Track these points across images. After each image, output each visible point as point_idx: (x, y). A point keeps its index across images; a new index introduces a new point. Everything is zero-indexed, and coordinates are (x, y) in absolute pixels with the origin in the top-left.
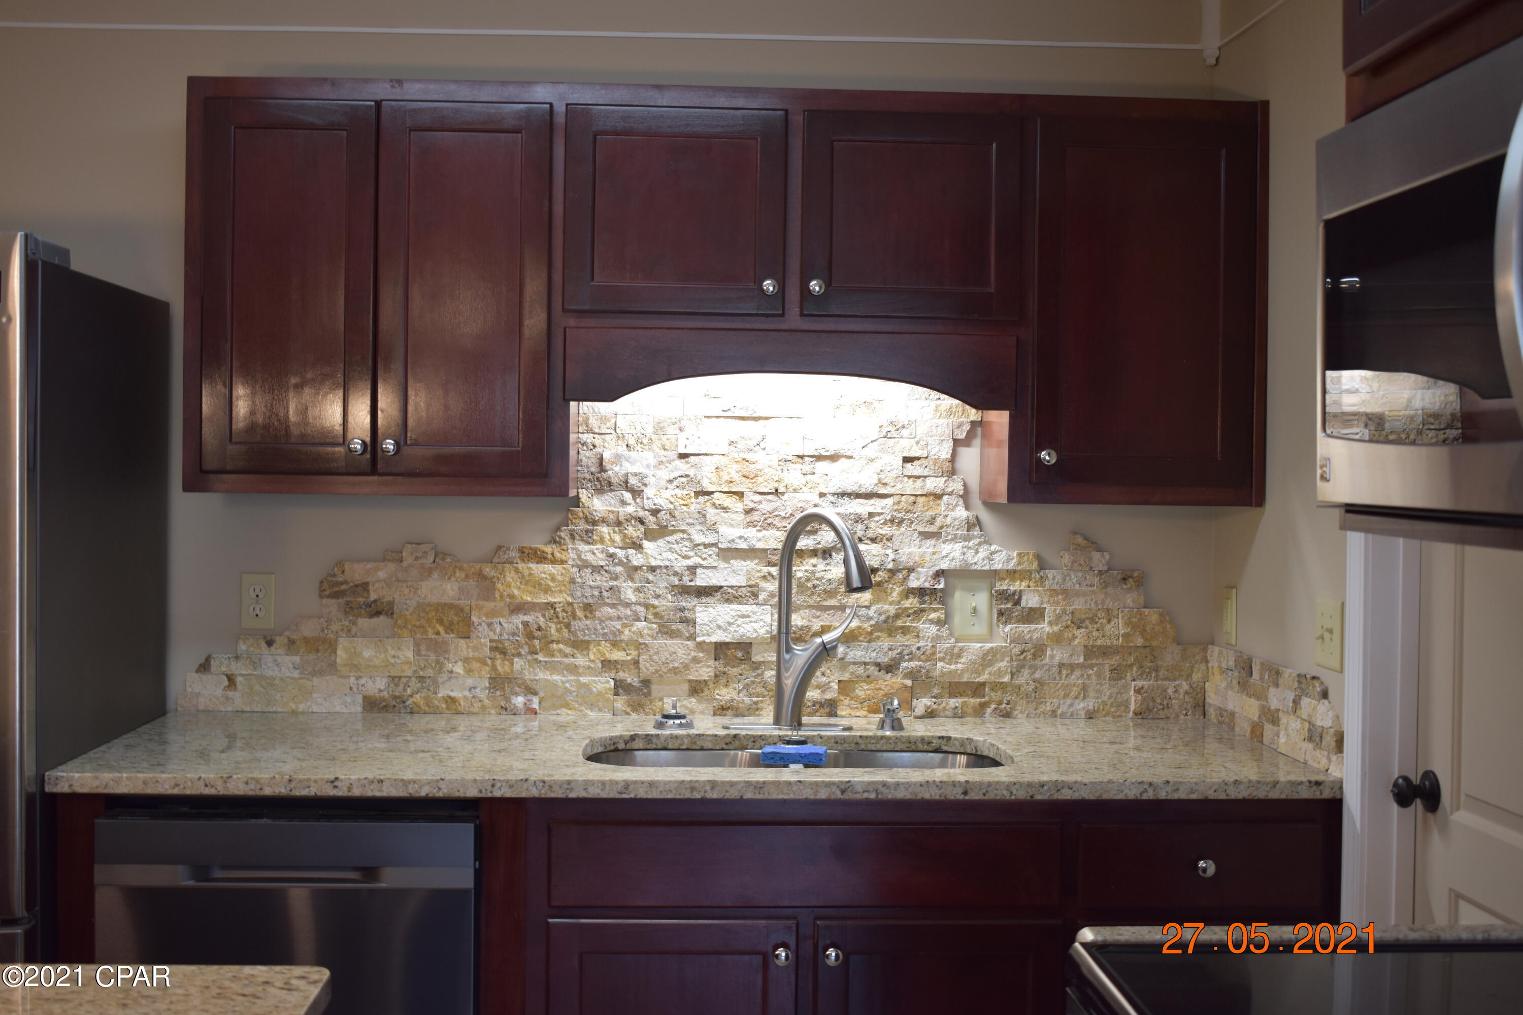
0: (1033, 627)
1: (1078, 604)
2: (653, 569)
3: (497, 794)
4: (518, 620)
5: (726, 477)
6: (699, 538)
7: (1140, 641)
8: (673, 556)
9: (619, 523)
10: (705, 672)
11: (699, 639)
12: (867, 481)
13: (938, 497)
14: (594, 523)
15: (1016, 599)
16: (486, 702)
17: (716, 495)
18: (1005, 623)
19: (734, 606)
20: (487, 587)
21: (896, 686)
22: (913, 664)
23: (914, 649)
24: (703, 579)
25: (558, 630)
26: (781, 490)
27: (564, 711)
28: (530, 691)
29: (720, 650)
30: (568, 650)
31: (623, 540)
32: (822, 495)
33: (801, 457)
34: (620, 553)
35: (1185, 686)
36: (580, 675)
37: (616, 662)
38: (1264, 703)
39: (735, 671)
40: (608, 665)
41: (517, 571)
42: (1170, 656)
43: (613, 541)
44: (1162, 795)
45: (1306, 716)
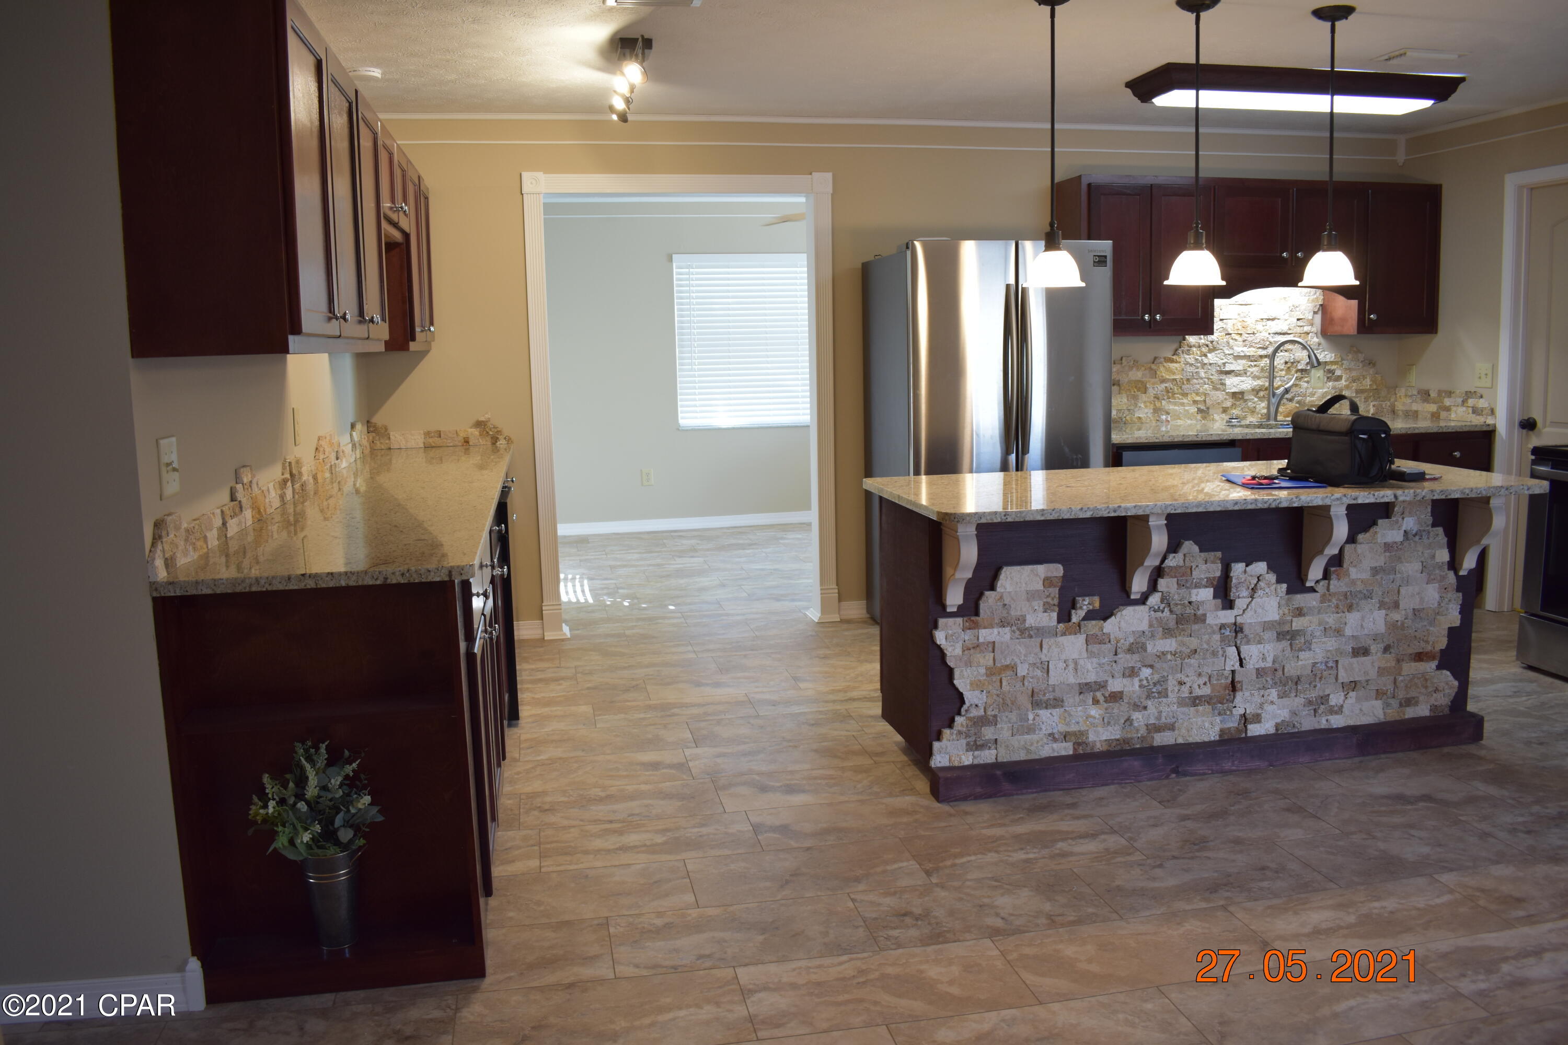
0: (1339, 383)
1: (1354, 374)
2: (1210, 364)
3: (1248, 438)
4: (1163, 385)
5: (1236, 328)
6: (1227, 352)
7: (1375, 387)
8: (1218, 359)
9: (1199, 347)
10: (1228, 404)
11: (1227, 391)
12: (1285, 328)
13: (1308, 334)
14: (1191, 347)
15: (1332, 372)
16: (1152, 418)
17: (1233, 335)
18: (1329, 382)
19: (1239, 378)
20: (1154, 374)
21: (1293, 407)
22: (1299, 398)
23: (1299, 392)
24: (1228, 368)
25: (1177, 389)
26: (1256, 332)
27: (1179, 421)
28: (1168, 413)
29: (1234, 395)
30: (1180, 397)
31: (1201, 353)
32: (1269, 334)
33: (1262, 319)
34: (1200, 358)
35: (1389, 404)
36: (1184, 406)
37: (1197, 401)
38: (1441, 404)
39: (1238, 403)
40: (1195, 402)
41: (1164, 366)
42: (1383, 393)
43: (1197, 354)
44: (1444, 431)
45: (1471, 405)
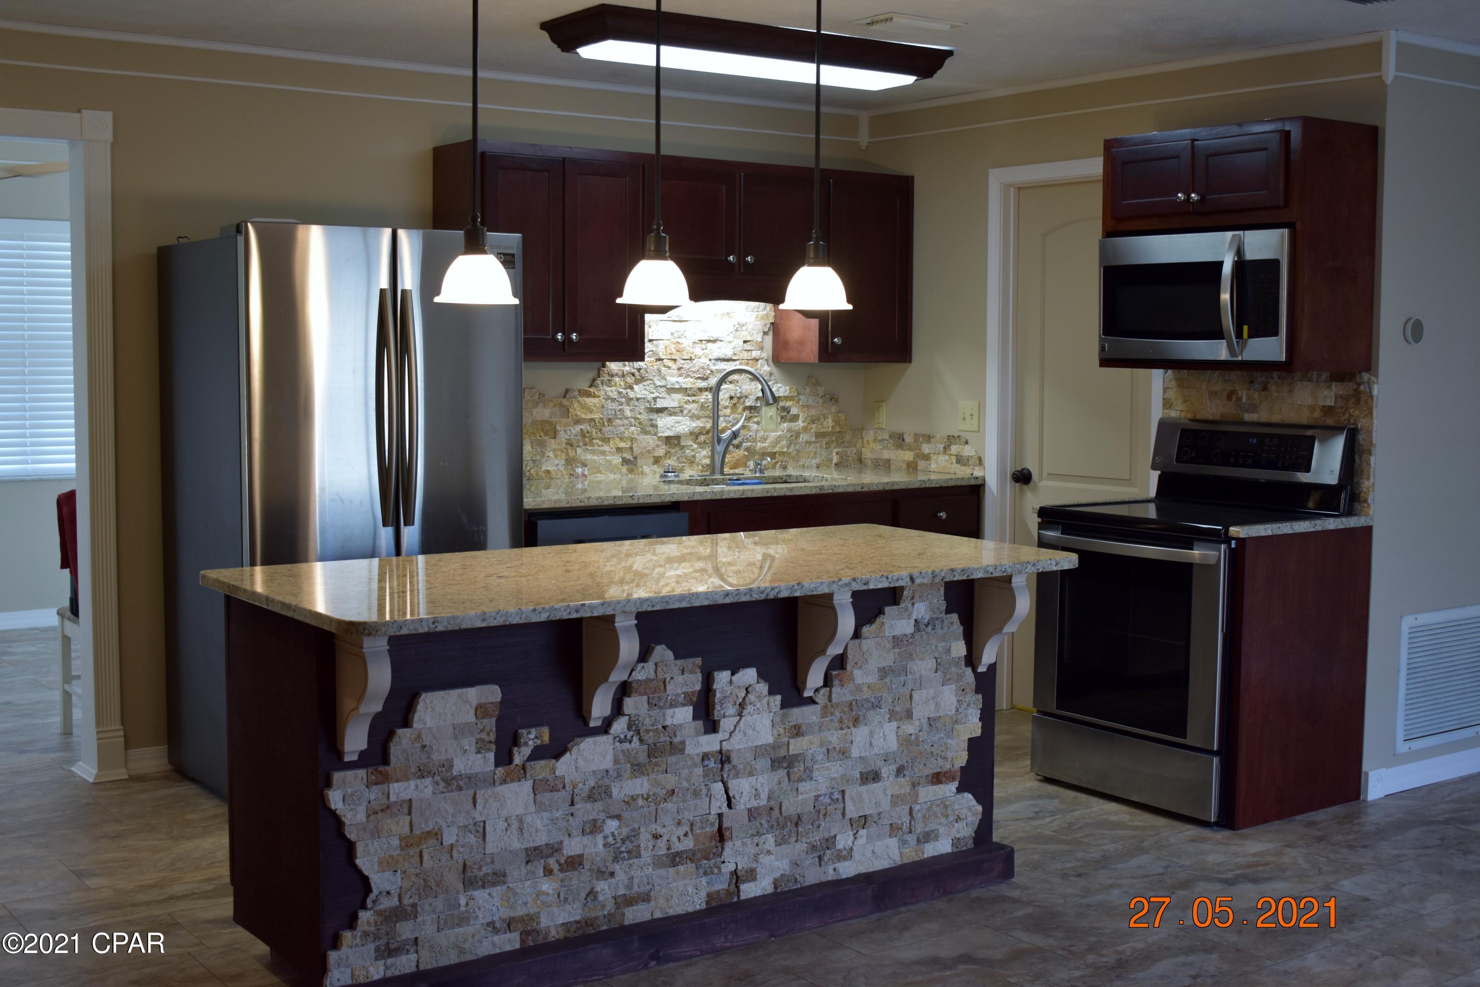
0: (796, 424)
1: (813, 412)
2: (638, 399)
3: (696, 499)
4: (578, 428)
5: (669, 351)
6: (658, 383)
7: (838, 429)
8: (647, 393)
9: (623, 376)
10: (661, 452)
11: (659, 435)
12: (728, 352)
13: (757, 360)
14: (612, 376)
15: (786, 410)
16: (564, 472)
17: (665, 361)
18: (784, 423)
19: (673, 417)
20: (566, 412)
21: (741, 455)
22: (749, 444)
23: (748, 436)
24: (660, 404)
25: (596, 433)
26: (693, 358)
27: (598, 475)
28: (584, 465)
29: (668, 439)
30: (600, 443)
31: (625, 385)
32: (710, 360)
33: (701, 341)
34: (624, 391)
35: (855, 451)
36: (606, 455)
37: (622, 448)
38: (918, 451)
39: (673, 451)
40: (619, 450)
41: (578, 402)
42: (848, 437)
43: (620, 385)
44: (927, 486)
45: (955, 453)
